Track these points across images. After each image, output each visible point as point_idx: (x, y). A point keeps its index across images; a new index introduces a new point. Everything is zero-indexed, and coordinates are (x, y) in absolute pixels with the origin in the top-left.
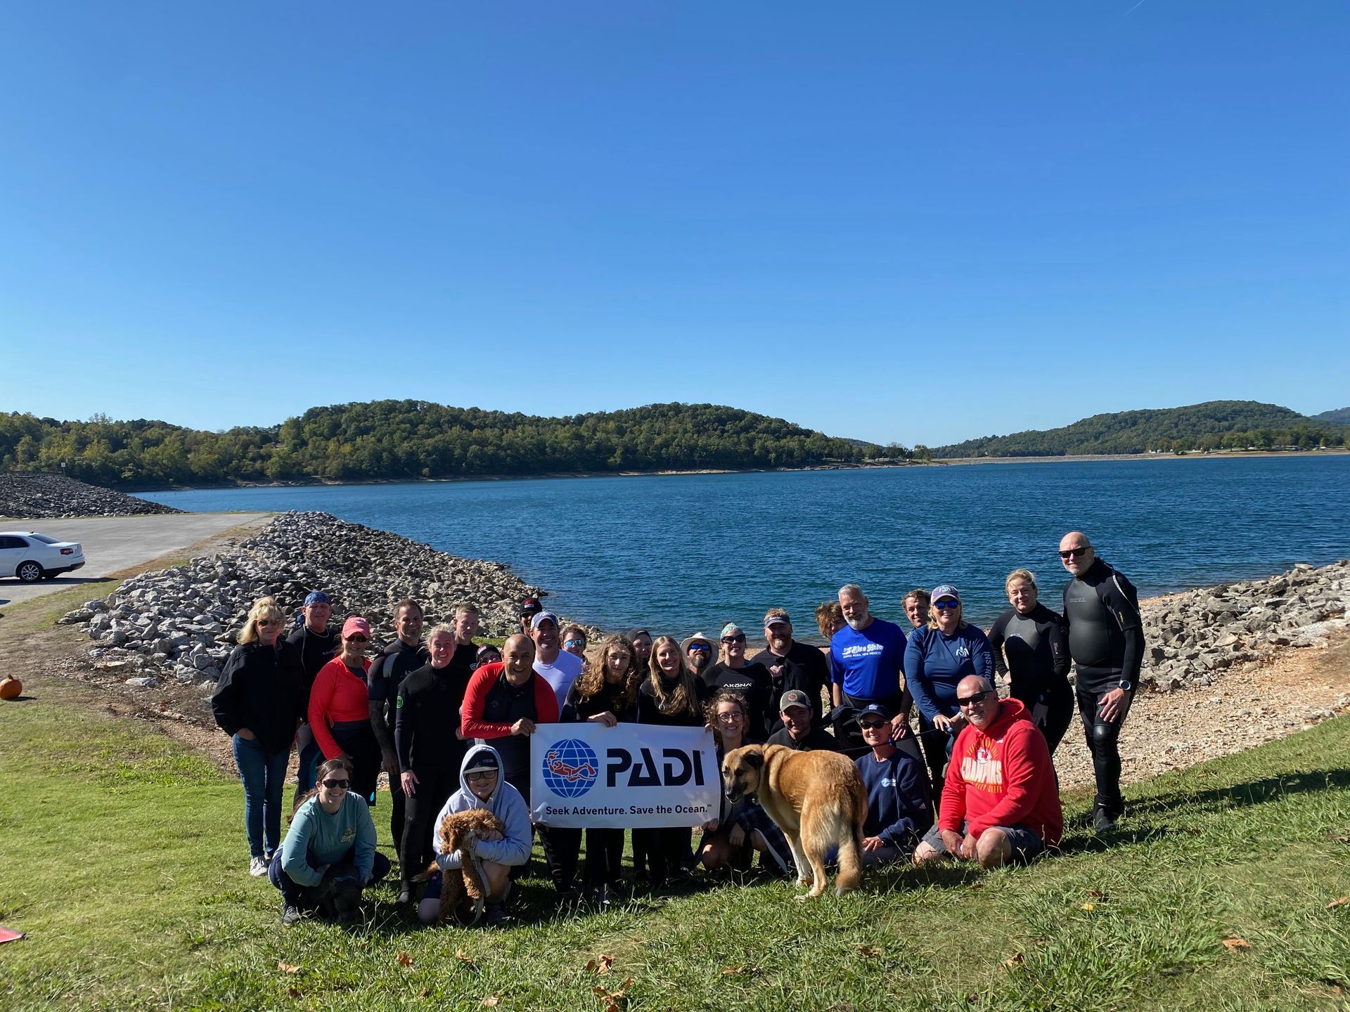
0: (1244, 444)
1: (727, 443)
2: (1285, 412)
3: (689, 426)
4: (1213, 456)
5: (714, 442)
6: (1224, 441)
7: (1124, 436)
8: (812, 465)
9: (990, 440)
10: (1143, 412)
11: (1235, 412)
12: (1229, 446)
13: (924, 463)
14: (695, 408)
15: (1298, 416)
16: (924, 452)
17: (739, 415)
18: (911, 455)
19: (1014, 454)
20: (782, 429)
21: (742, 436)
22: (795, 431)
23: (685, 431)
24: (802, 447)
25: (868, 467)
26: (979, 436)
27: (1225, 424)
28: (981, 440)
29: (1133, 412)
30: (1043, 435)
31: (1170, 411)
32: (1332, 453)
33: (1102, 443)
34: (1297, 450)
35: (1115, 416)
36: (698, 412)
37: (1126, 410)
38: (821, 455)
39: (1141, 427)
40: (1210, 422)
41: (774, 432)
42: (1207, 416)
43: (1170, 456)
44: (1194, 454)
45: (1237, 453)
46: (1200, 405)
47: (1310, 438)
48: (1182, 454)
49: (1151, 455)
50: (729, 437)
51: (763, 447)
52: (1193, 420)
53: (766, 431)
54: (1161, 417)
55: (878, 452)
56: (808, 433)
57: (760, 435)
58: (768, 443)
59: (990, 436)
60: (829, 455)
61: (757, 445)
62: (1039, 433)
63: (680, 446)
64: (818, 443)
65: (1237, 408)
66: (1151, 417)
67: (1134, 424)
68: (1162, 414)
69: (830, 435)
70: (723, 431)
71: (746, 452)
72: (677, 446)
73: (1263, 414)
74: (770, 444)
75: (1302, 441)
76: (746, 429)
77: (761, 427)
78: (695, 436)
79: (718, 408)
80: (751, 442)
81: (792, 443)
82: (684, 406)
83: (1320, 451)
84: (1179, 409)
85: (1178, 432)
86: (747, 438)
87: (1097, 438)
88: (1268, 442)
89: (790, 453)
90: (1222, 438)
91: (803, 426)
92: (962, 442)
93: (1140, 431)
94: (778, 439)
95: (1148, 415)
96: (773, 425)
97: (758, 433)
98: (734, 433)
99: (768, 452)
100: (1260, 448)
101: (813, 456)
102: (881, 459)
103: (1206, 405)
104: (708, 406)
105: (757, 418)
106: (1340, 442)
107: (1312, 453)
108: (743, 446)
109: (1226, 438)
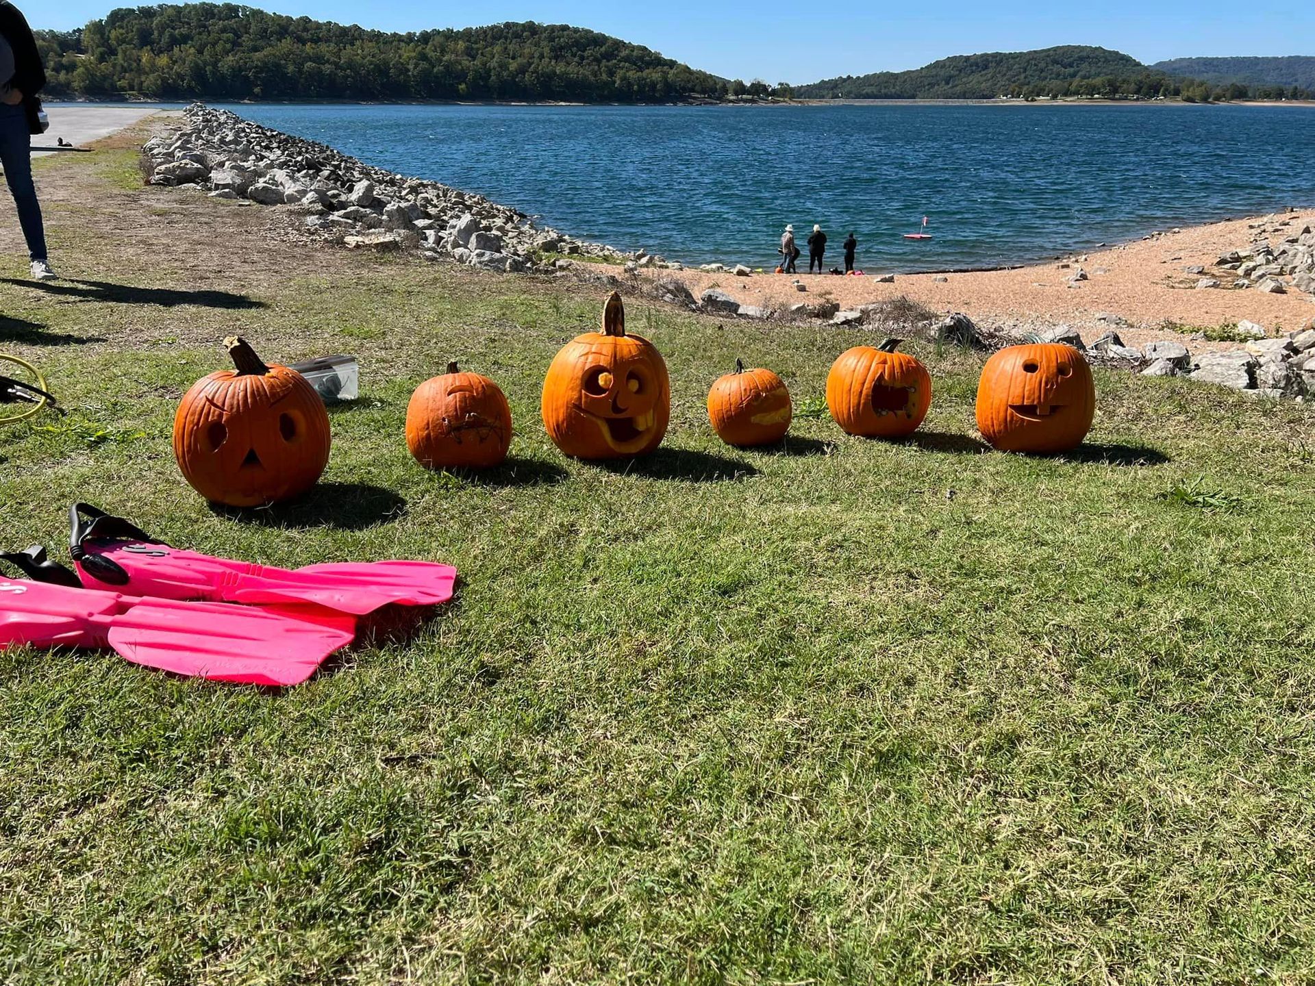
0: (1091, 91)
1: (585, 72)
2: (1126, 60)
3: (546, 51)
4: (1061, 103)
5: (573, 70)
6: (1073, 88)
7: (973, 81)
8: (674, 101)
9: (844, 80)
10: (995, 56)
11: (1082, 59)
12: (1076, 93)
13: (785, 103)
14: (552, 28)
15: (1139, 64)
16: (785, 91)
17: (600, 40)
18: (774, 93)
19: (867, 96)
20: (645, 59)
21: (603, 64)
22: (657, 61)
23: (542, 57)
24: (665, 79)
25: (731, 104)
27: (1072, 70)
28: (836, 81)
29: (986, 55)
30: (896, 77)
31: (1020, 55)
32: (1169, 103)
33: (953, 87)
34: (1137, 99)
35: (968, 58)
36: (555, 34)
37: (979, 53)
38: (684, 89)
39: (991, 71)
40: (1057, 68)
41: (635, 61)
42: (1055, 62)
43: (1020, 102)
44: (1043, 101)
45: (1083, 102)
46: (1049, 50)
47: (1150, 87)
48: (1033, 100)
49: (1003, 101)
50: (589, 64)
51: (624, 79)
52: (1042, 65)
53: (627, 59)
54: (1011, 61)
55: (740, 88)
56: (672, 64)
57: (622, 64)
58: (630, 74)
59: (845, 77)
60: (693, 90)
61: (618, 75)
62: (892, 75)
63: (538, 73)
64: (682, 75)
65: (1084, 54)
66: (1001, 61)
67: (986, 67)
68: (1013, 58)
69: (693, 68)
70: (582, 58)
71: (606, 84)
72: (533, 73)
73: (1107, 61)
74: (633, 75)
75: (1144, 90)
76: (608, 56)
77: (624, 53)
78: (553, 62)
79: (576, 30)
80: (611, 73)
81: (655, 75)
82: (540, 26)
83: (1160, 102)
84: (1030, 53)
85: (1025, 78)
86: (608, 67)
87: (947, 83)
88: (1113, 90)
89: (653, 85)
90: (1070, 85)
91: (666, 56)
92: (817, 82)
93: (989, 76)
94: (641, 69)
95: (999, 59)
96: (635, 53)
97: (620, 61)
98: (594, 60)
99: (631, 85)
100: (1105, 96)
101: (676, 91)
102: (744, 97)
103: (1055, 49)
104: (565, 28)
105: (619, 45)
106: (1177, 92)
107: (1153, 102)
108: (604, 77)
109: (1074, 84)
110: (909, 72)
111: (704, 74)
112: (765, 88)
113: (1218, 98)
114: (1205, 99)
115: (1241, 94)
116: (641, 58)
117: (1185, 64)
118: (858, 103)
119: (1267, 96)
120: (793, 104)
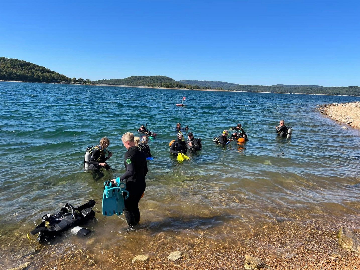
0: (167, 86)
1: (24, 72)
2: (172, 80)
3: (9, 66)
4: (160, 88)
5: (19, 72)
6: (162, 85)
7: (138, 82)
8: (55, 82)
9: (105, 80)
10: (143, 77)
11: (163, 79)
12: (163, 86)
13: (89, 85)
14: (11, 60)
15: (175, 81)
16: (89, 82)
17: (28, 64)
18: (85, 82)
19: (111, 84)
20: (44, 70)
21: (30, 71)
22: (48, 71)
23: (8, 67)
24: (51, 76)
25: (72, 84)
26: (102, 79)
27: (161, 81)
30: (118, 80)
31: (148, 77)
32: (184, 89)
34: (177, 88)
35: (136, 77)
36: (13, 61)
37: (139, 76)
38: (57, 79)
39: (142, 80)
40: (157, 80)
41: (41, 71)
43: (151, 87)
44: (156, 87)
45: (165, 88)
46: (155, 76)
47: (180, 86)
48: (154, 87)
49: (147, 87)
50: (25, 71)
51: (37, 75)
52: (154, 80)
53: (38, 70)
54: (147, 78)
55: (75, 80)
56: (53, 72)
57: (36, 71)
58: (39, 74)
59: (105, 79)
60: (60, 80)
61: (35, 74)
63: (6, 72)
64: (57, 75)
65: (163, 78)
67: (140, 79)
69: (60, 74)
70: (22, 69)
71: (31, 76)
72: (4, 72)
73: (168, 80)
74: (40, 74)
75: (178, 86)
76: (31, 69)
77: (36, 68)
78: (12, 69)
79: (20, 61)
80: (33, 73)
81: (48, 75)
82: (7, 59)
84: (150, 77)
85: (150, 82)
86: (32, 72)
87: (132, 82)
88: (172, 86)
89: (47, 78)
91: (51, 70)
92: (97, 80)
94: (43, 73)
95: (144, 78)
96: (41, 69)
97: (36, 70)
98: (27, 69)
99: (39, 77)
100: (170, 87)
101: (55, 80)
102: (76, 82)
104: (16, 60)
105: (35, 66)
106: (185, 87)
107: (181, 89)
108: (30, 74)
109: (163, 84)
110: (121, 79)
111: (64, 76)
112: (82, 80)
113: (194, 89)
114: (191, 89)
115: (198, 88)
116: (43, 70)
117: (184, 81)
118: (109, 85)
119: (204, 88)
120: (91, 85)
